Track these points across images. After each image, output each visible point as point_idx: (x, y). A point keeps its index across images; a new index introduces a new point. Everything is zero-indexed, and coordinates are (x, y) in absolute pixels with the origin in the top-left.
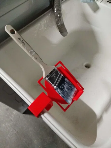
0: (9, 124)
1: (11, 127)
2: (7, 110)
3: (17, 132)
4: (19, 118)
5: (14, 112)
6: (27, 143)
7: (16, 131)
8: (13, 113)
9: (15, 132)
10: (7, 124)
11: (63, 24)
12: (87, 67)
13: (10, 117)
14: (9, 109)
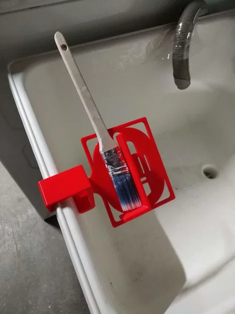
0: (11, 229)
1: (11, 236)
2: (19, 200)
3: (18, 252)
4: (35, 225)
5: (29, 210)
6: (28, 282)
7: (17, 248)
8: (27, 212)
9: (15, 250)
10: (7, 228)
11: (187, 60)
12: (209, 176)
13: (19, 216)
14: (23, 199)
